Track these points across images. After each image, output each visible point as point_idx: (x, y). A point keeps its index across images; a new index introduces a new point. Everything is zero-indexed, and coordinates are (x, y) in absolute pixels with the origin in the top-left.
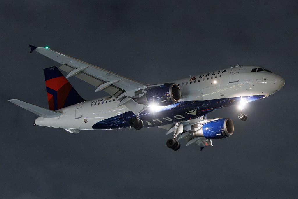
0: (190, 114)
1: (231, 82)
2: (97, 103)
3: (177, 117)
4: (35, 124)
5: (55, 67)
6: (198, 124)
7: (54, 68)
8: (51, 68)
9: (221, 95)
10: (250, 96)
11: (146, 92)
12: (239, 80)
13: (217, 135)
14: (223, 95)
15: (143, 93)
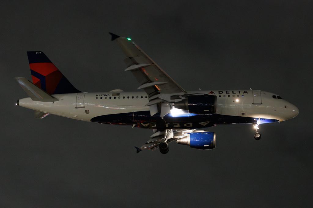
0: (201, 124)
1: (254, 103)
2: (104, 97)
3: (187, 125)
4: (18, 104)
5: (42, 52)
6: (182, 132)
7: (40, 53)
8: (37, 52)
9: (242, 113)
10: (267, 119)
11: (184, 98)
12: (262, 103)
13: (205, 146)
14: (243, 114)
15: (181, 98)
